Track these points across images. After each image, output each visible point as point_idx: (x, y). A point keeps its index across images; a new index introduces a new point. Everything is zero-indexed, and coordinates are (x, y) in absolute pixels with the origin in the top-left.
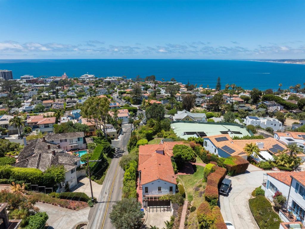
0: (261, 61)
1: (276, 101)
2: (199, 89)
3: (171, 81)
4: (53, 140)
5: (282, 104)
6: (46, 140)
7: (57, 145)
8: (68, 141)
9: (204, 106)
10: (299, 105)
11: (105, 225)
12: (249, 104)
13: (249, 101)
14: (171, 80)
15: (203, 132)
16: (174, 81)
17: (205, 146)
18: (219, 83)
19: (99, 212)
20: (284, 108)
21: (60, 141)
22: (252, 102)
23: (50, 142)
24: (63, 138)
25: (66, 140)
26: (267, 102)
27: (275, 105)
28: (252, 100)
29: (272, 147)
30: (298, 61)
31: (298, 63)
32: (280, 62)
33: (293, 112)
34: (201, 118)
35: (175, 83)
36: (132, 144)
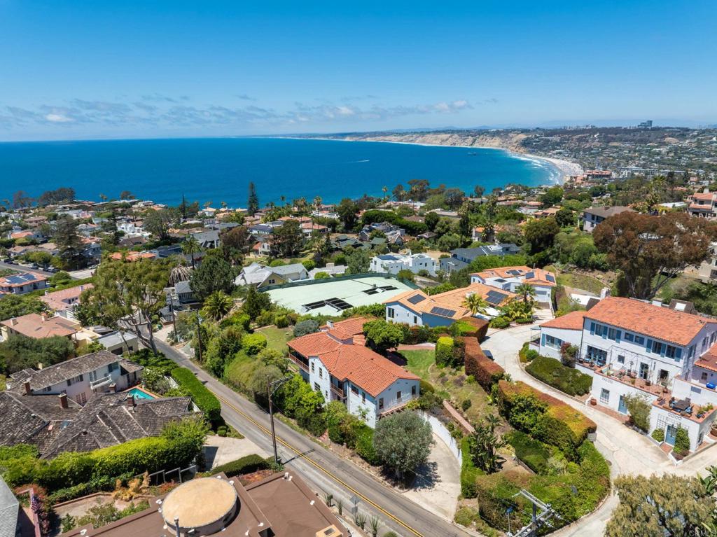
0: (300, 137)
1: (390, 221)
2: (207, 213)
3: (122, 199)
4: (50, 384)
5: (402, 226)
6: (32, 390)
7: (60, 396)
8: (86, 378)
9: (261, 249)
10: (428, 223)
11: (346, 482)
12: (338, 232)
13: (338, 226)
14: (120, 197)
15: (335, 299)
16: (131, 198)
17: (389, 316)
18: (253, 195)
19: (307, 473)
20: (406, 232)
21: (66, 384)
22: (345, 228)
23: (42, 393)
24: (74, 374)
25: (81, 378)
26: (377, 224)
27: (391, 229)
28: (343, 224)
29: (488, 296)
30: (368, 137)
31: (369, 140)
32: (337, 138)
33: (425, 238)
34: (298, 273)
35: (134, 203)
36: (227, 352)
